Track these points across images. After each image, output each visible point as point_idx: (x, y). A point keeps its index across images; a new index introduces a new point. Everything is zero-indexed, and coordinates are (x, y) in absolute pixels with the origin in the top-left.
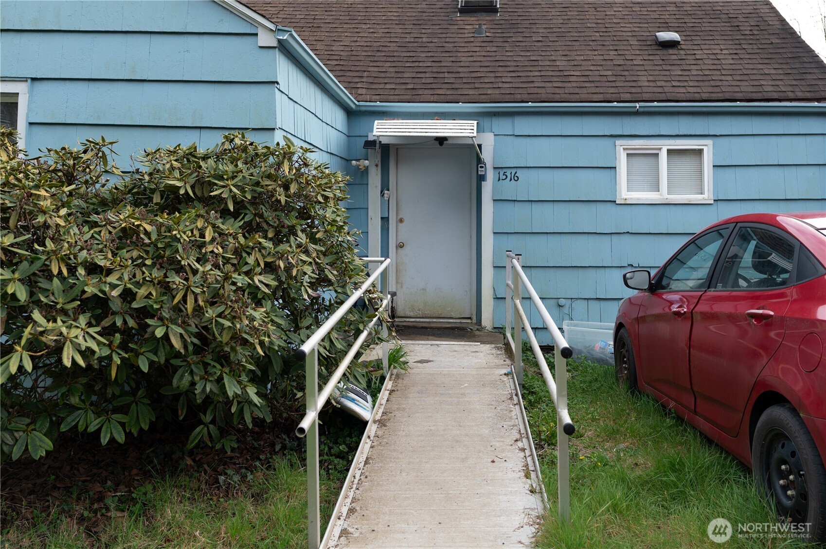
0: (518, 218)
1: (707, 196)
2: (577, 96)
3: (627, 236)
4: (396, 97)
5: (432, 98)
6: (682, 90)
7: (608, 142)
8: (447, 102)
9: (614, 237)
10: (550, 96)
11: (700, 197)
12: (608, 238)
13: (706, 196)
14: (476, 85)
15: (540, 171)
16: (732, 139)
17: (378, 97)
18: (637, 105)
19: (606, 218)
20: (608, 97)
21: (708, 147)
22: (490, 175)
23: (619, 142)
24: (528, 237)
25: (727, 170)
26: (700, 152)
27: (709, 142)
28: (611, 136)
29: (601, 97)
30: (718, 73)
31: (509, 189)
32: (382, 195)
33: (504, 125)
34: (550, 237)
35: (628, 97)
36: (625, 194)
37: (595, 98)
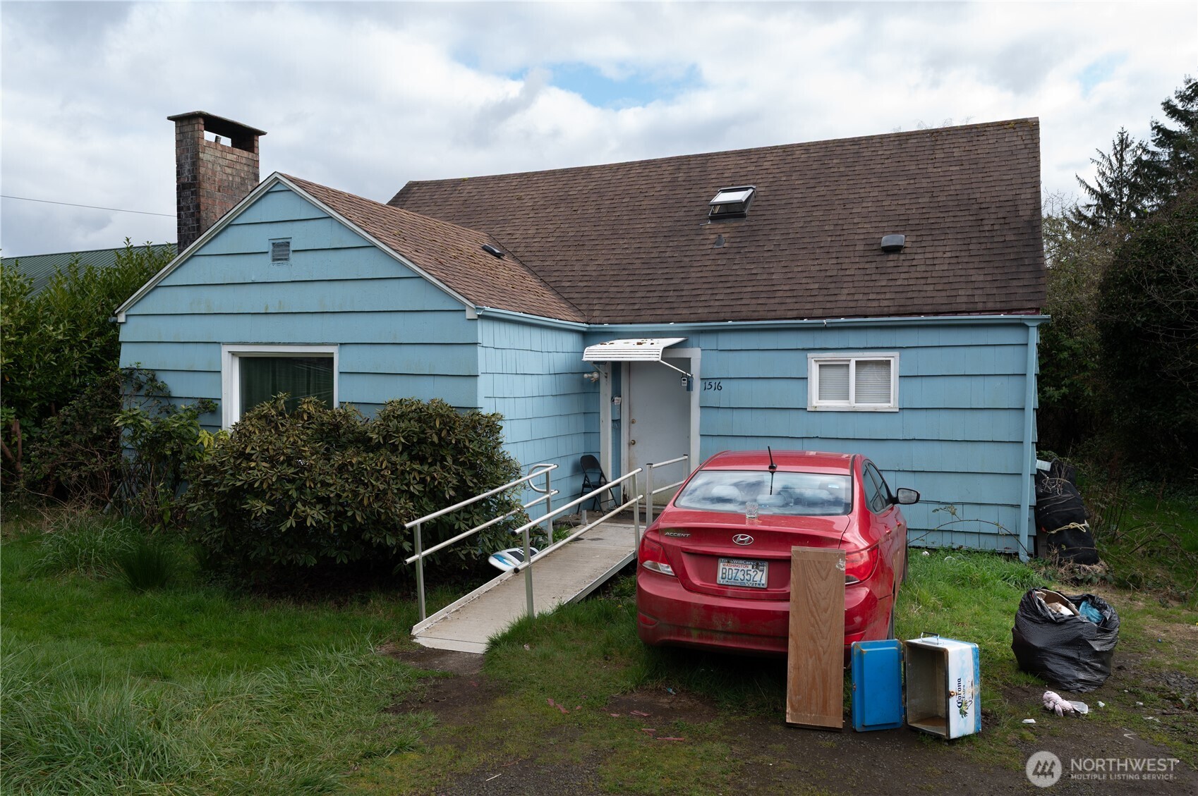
0: (722, 422)
1: (893, 405)
2: (773, 313)
3: (817, 440)
4: (621, 318)
5: (651, 319)
6: (875, 304)
7: (800, 355)
8: (662, 323)
9: (805, 440)
10: (749, 314)
11: (886, 405)
12: (800, 441)
13: (891, 405)
14: (692, 304)
15: (741, 381)
16: (920, 351)
17: (607, 319)
18: (824, 321)
19: (795, 423)
20: (802, 313)
21: (894, 358)
22: (697, 385)
23: (810, 355)
24: (729, 439)
25: (914, 380)
26: (888, 363)
27: (896, 354)
28: (803, 349)
29: (795, 314)
30: (923, 281)
31: (714, 397)
32: (613, 401)
33: (710, 342)
34: (748, 439)
35: (819, 312)
36: (815, 402)
37: (790, 314)
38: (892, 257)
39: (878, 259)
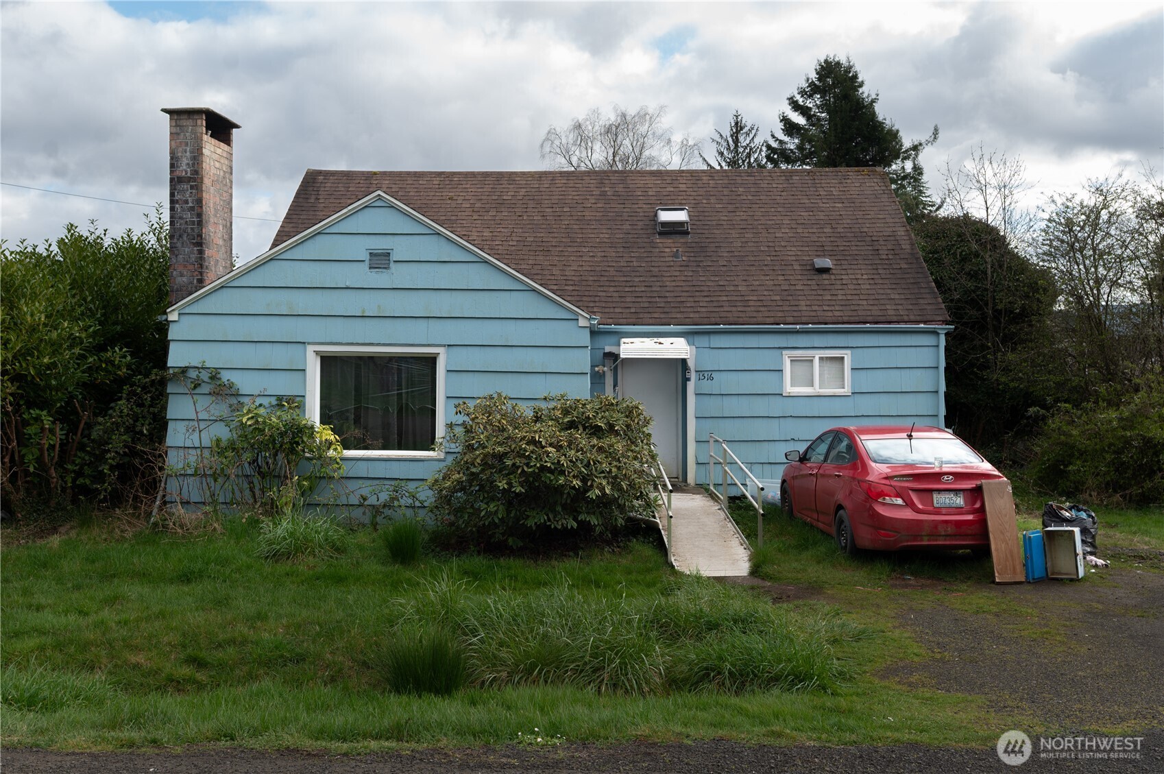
0: (713, 406)
1: (847, 390)
2: (755, 319)
3: (791, 418)
4: (625, 320)
5: (651, 321)
6: (830, 314)
7: (776, 352)
8: (662, 325)
9: (781, 419)
10: (736, 319)
11: (843, 390)
12: (777, 420)
13: (846, 390)
14: (682, 310)
15: (729, 373)
16: (865, 350)
17: (611, 320)
18: (798, 327)
19: (776, 407)
20: (777, 320)
21: (847, 355)
22: (693, 376)
23: (785, 352)
24: (720, 420)
25: (861, 371)
26: (843, 358)
27: (848, 352)
28: (779, 348)
29: (772, 320)
30: (857, 297)
31: (707, 386)
32: (614, 391)
33: (703, 341)
34: (736, 420)
35: (791, 319)
36: (789, 389)
37: (768, 320)
38: (825, 276)
39: (815, 277)
